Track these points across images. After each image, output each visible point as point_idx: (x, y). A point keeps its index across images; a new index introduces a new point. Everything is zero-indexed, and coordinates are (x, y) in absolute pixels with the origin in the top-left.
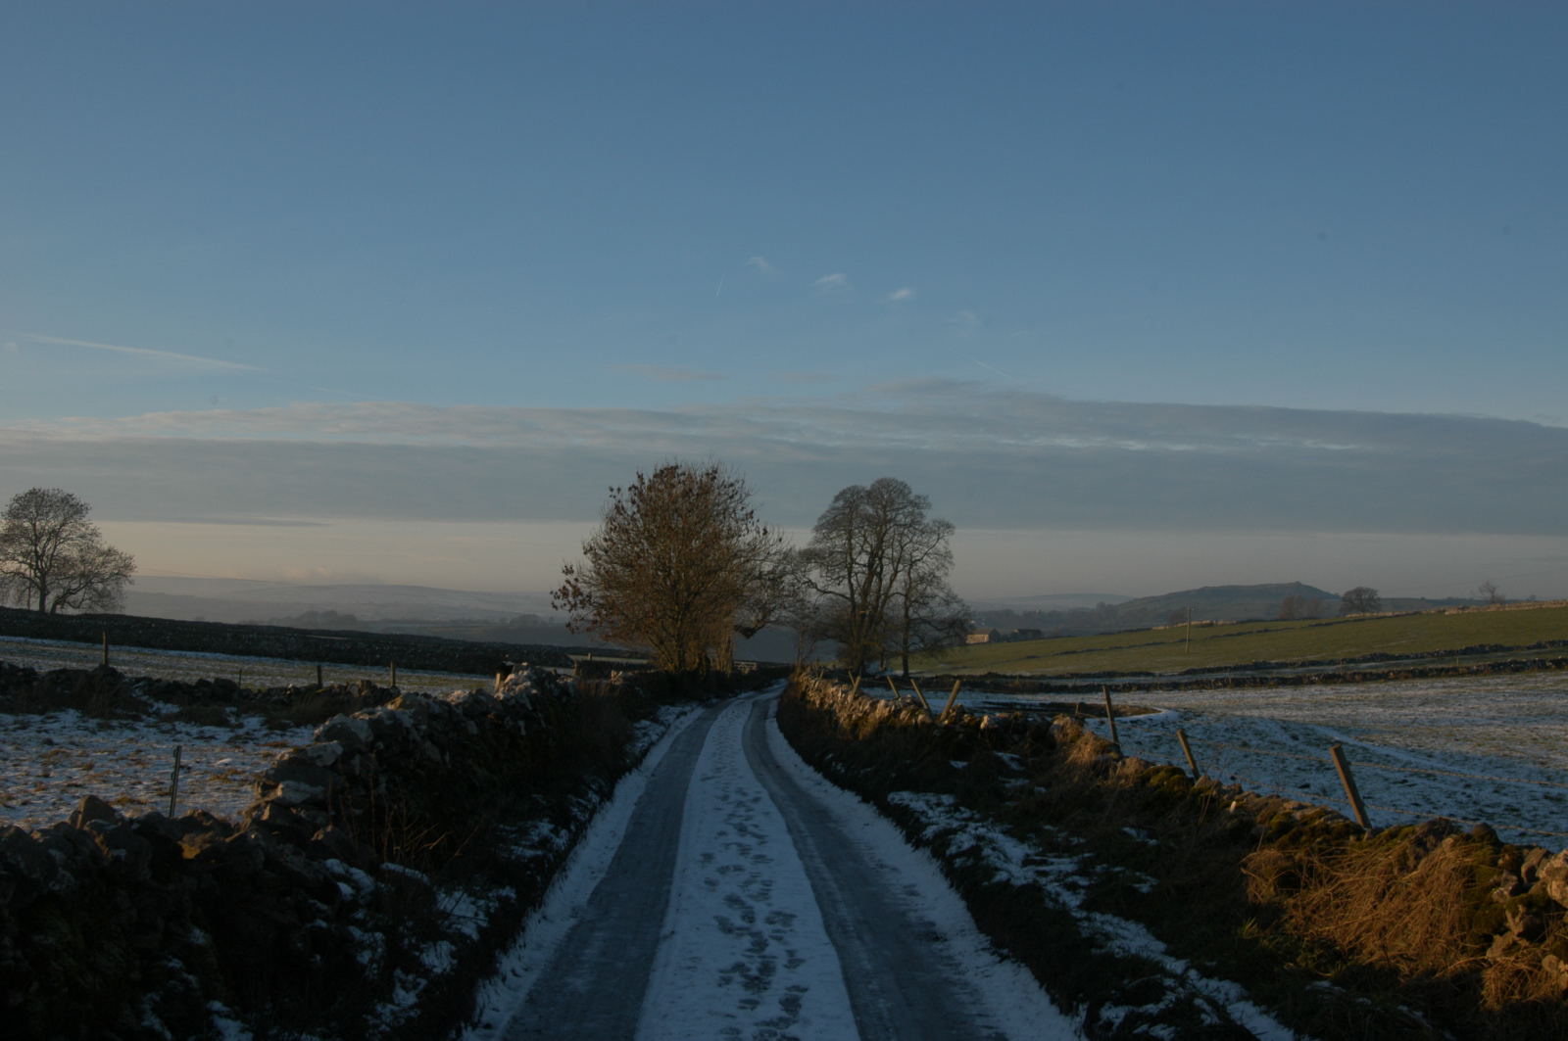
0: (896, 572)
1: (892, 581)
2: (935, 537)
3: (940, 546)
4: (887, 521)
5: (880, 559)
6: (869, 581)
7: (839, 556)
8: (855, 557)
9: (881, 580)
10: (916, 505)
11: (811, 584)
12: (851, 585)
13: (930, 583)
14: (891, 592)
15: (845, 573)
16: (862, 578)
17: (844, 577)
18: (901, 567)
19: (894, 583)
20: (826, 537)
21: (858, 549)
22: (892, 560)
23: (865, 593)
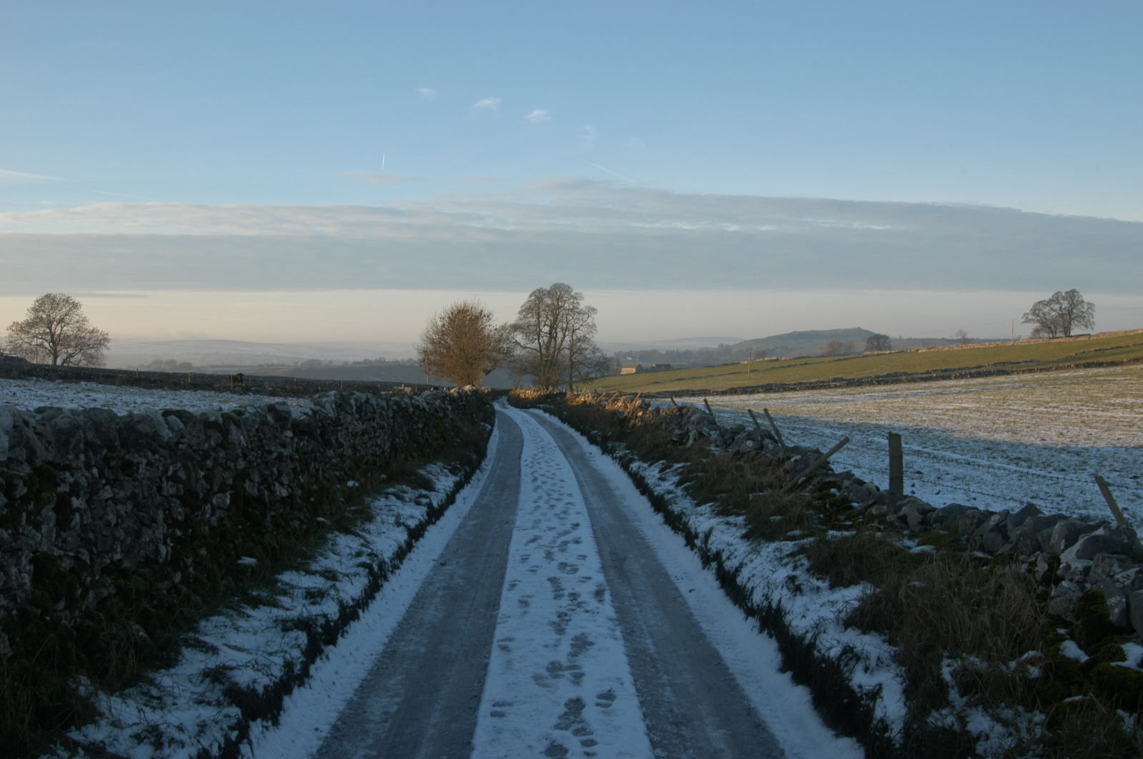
0: (564, 336)
1: (562, 341)
2: (586, 316)
3: (590, 321)
4: (559, 308)
5: (556, 329)
6: (550, 342)
7: (533, 328)
8: (541, 328)
9: (556, 341)
10: (576, 298)
11: (517, 343)
12: (540, 343)
13: (584, 341)
14: (562, 347)
15: (536, 337)
16: (546, 339)
17: (535, 339)
18: (567, 333)
19: (563, 343)
20: (525, 317)
21: (543, 323)
22: (562, 329)
23: (547, 348)
